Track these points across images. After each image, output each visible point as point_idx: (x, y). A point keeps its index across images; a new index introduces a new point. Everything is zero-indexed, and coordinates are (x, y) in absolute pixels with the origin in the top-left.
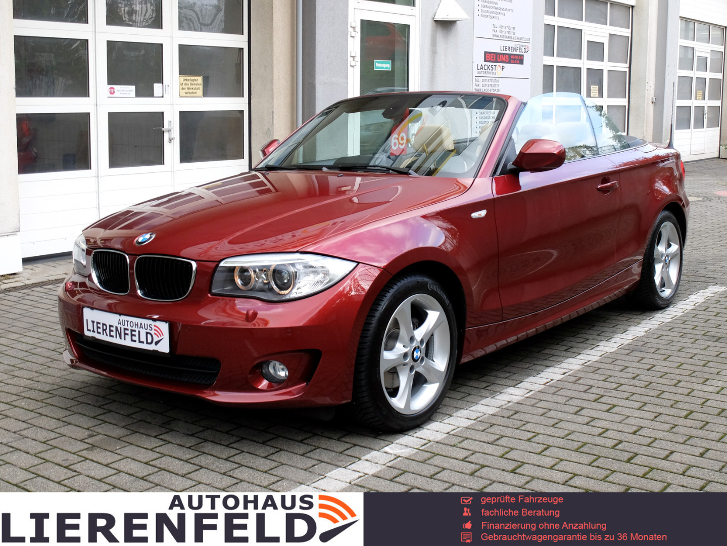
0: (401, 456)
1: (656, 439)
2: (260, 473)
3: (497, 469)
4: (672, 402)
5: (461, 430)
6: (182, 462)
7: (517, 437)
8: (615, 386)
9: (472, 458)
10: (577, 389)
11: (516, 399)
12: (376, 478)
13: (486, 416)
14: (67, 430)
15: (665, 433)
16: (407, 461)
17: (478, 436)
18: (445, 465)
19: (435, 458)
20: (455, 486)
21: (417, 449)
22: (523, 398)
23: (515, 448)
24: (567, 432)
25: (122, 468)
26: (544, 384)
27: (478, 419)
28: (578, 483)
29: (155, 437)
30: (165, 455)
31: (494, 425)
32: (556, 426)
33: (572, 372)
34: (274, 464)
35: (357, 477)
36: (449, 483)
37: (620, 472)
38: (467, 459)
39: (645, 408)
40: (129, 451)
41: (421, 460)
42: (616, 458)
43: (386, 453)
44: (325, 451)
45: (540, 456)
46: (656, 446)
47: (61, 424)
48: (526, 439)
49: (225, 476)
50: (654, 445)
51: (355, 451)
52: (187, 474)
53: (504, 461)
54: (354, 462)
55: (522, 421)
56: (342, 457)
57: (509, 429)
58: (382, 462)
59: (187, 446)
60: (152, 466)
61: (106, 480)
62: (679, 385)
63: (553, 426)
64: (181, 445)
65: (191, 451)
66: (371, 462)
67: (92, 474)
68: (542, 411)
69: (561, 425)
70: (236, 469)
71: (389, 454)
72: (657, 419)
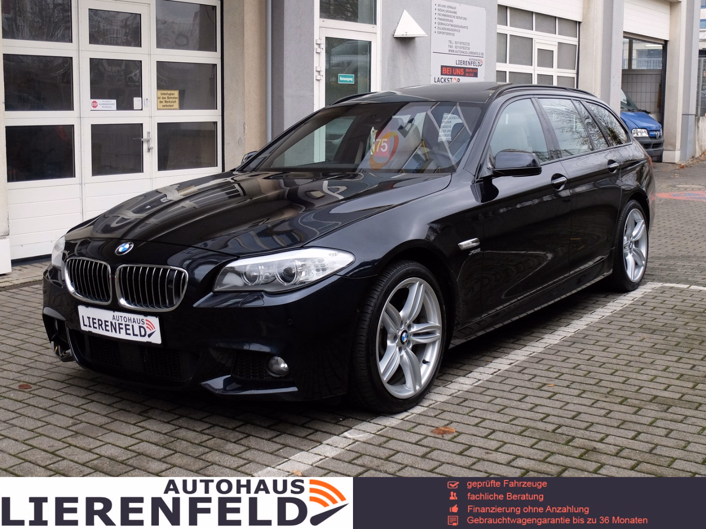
0: (359, 440)
1: (593, 424)
2: (230, 456)
3: (447, 451)
4: (609, 390)
5: (415, 416)
6: (158, 447)
7: (466, 422)
8: (557, 375)
9: (425, 442)
10: (522, 379)
11: (466, 388)
12: (335, 461)
13: (437, 403)
14: (53, 419)
15: (601, 418)
16: (364, 445)
17: (430, 422)
18: (399, 449)
19: (390, 442)
20: (408, 467)
21: (373, 434)
22: (472, 387)
23: (463, 432)
24: (511, 418)
25: (103, 453)
26: (492, 374)
27: (431, 406)
28: (520, 464)
29: (134, 424)
30: (142, 441)
31: (445, 411)
32: (502, 412)
33: (518, 362)
34: (243, 448)
35: (319, 459)
36: (402, 464)
37: (558, 454)
38: (419, 443)
39: (584, 395)
40: (110, 438)
41: (377, 443)
42: (556, 441)
43: (345, 437)
44: (290, 436)
45: (486, 440)
46: (593, 430)
47: (47, 413)
48: (473, 424)
49: (197, 460)
50: (591, 429)
51: (318, 436)
52: (162, 458)
53: (452, 445)
54: (317, 446)
55: (471, 407)
56: (306, 442)
57: (458, 415)
58: (341, 446)
59: (163, 432)
60: (130, 450)
61: (89, 464)
62: (616, 374)
63: (499, 412)
64: (158, 432)
65: (167, 437)
66: (331, 446)
67: (76, 459)
68: (489, 398)
69: (506, 411)
70: (207, 453)
71: (348, 438)
72: (595, 405)
